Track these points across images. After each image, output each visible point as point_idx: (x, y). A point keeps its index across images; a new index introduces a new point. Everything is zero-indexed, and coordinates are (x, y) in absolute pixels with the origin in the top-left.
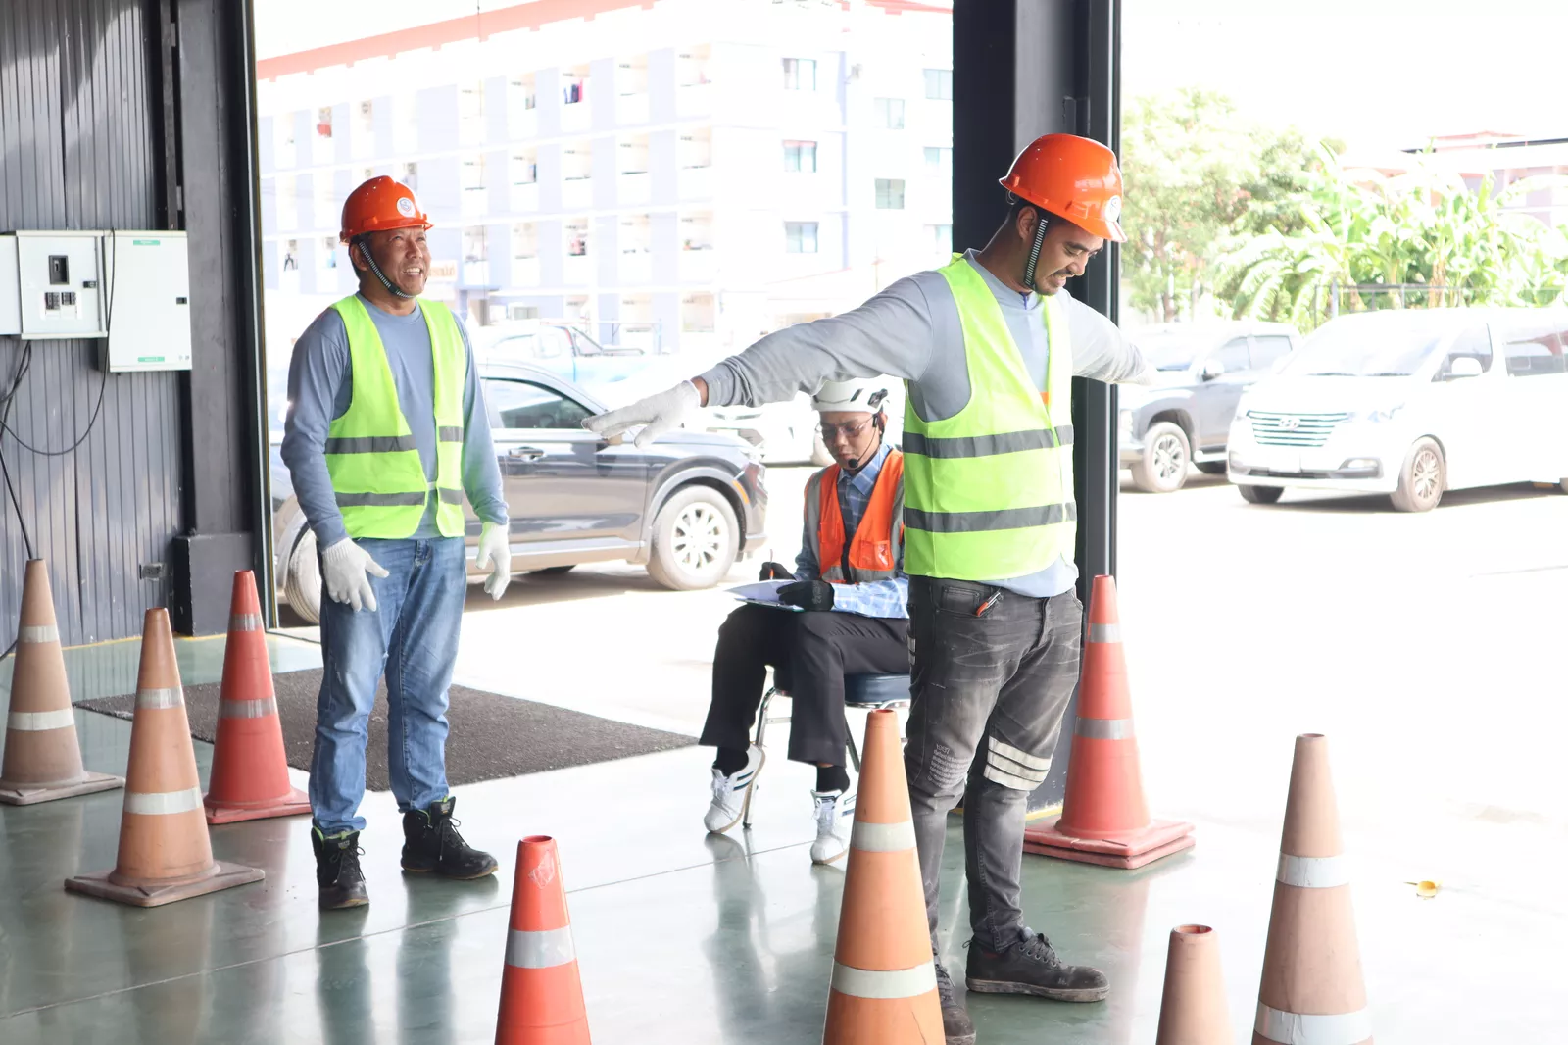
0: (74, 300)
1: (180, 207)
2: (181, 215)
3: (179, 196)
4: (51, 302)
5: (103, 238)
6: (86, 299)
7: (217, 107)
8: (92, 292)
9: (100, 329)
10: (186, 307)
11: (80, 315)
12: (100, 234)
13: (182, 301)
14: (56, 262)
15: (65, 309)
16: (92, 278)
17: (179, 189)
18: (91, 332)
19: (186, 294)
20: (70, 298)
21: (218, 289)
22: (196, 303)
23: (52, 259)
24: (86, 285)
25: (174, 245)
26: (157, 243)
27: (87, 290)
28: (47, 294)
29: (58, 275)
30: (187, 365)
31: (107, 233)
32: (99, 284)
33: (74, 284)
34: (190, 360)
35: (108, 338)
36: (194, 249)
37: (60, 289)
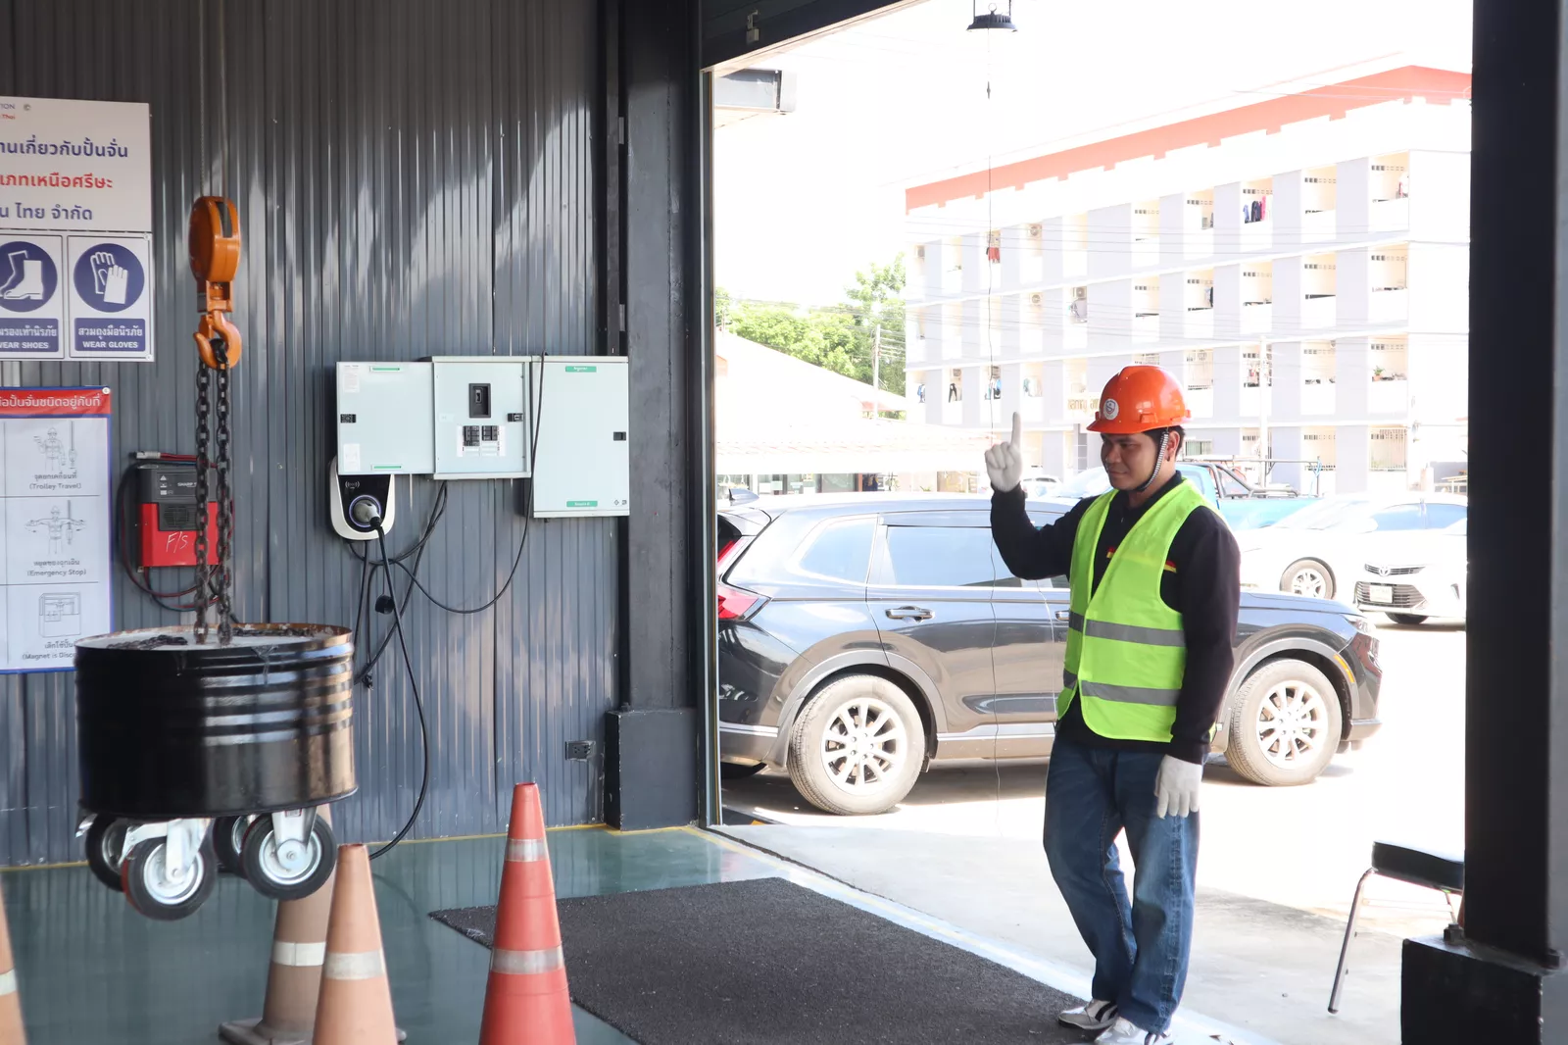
0: (496, 436)
1: (622, 328)
2: (624, 337)
3: (622, 315)
4: (470, 437)
5: (531, 363)
6: (510, 436)
7: (669, 212)
8: (517, 425)
9: (525, 470)
10: (625, 445)
11: (502, 452)
12: (527, 359)
13: (619, 436)
14: (478, 391)
15: (485, 445)
16: (517, 409)
17: (622, 307)
18: (514, 471)
19: (625, 428)
20: (491, 433)
21: (666, 422)
22: (637, 439)
23: (473, 387)
24: (511, 417)
25: (614, 371)
26: (593, 370)
27: (512, 423)
28: (465, 428)
29: (479, 405)
30: (625, 511)
31: (536, 358)
32: (527, 417)
33: (497, 418)
34: (627, 506)
35: (531, 480)
36: (634, 377)
37: (480, 422)
